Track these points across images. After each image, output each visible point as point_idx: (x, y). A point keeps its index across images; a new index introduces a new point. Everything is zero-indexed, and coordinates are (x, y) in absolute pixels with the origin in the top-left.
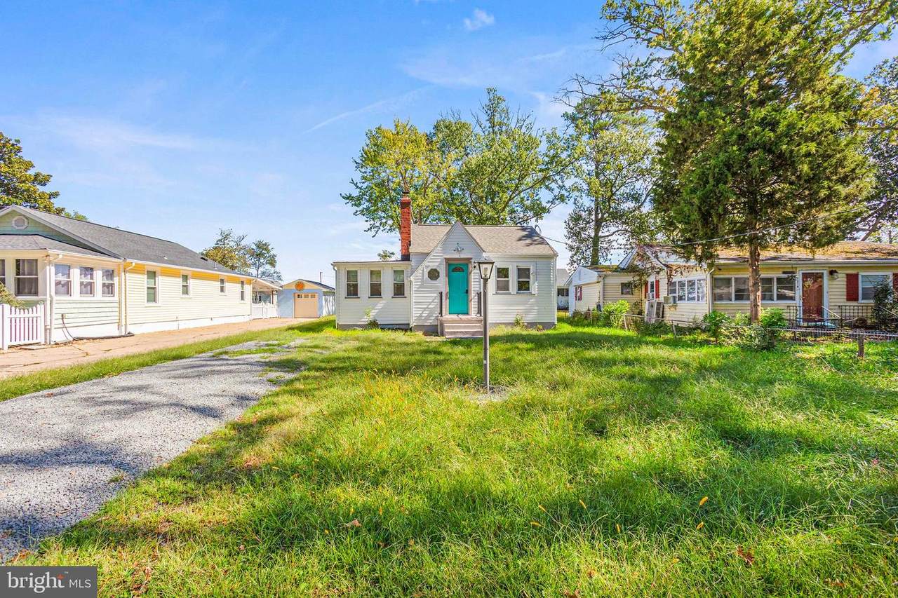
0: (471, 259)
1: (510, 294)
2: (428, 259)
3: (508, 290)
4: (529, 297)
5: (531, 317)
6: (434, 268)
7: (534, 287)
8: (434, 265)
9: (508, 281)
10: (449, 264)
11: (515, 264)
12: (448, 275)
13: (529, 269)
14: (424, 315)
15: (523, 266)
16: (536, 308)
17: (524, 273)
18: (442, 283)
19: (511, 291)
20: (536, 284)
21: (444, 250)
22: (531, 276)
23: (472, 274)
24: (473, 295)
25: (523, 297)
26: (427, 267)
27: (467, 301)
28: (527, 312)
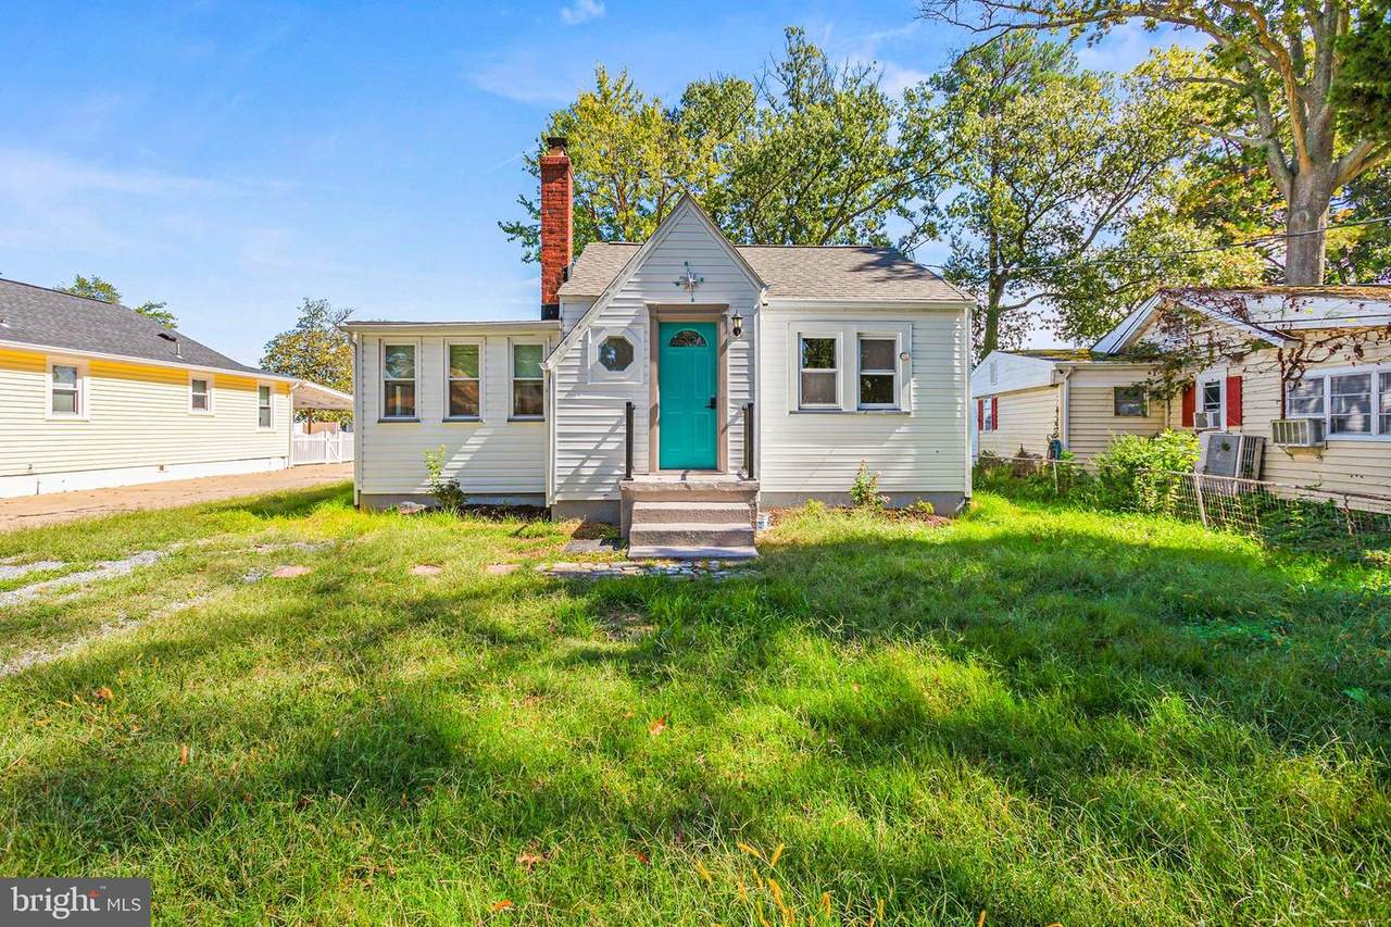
0: (726, 307)
1: (838, 411)
2: (599, 309)
3: (833, 400)
4: (892, 420)
5: (896, 478)
6: (618, 334)
7: (907, 394)
8: (616, 327)
9: (833, 376)
10: (661, 325)
11: (855, 329)
12: (658, 356)
13: (892, 343)
14: (584, 471)
15: (875, 332)
16: (913, 451)
17: (877, 352)
18: (639, 381)
19: (841, 403)
20: (913, 384)
21: (645, 284)
22: (899, 363)
23: (729, 353)
24: (731, 413)
25: (876, 419)
26: (597, 331)
27: (715, 434)
28: (888, 462)
